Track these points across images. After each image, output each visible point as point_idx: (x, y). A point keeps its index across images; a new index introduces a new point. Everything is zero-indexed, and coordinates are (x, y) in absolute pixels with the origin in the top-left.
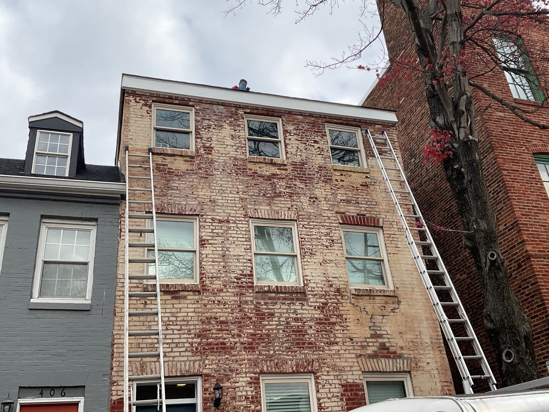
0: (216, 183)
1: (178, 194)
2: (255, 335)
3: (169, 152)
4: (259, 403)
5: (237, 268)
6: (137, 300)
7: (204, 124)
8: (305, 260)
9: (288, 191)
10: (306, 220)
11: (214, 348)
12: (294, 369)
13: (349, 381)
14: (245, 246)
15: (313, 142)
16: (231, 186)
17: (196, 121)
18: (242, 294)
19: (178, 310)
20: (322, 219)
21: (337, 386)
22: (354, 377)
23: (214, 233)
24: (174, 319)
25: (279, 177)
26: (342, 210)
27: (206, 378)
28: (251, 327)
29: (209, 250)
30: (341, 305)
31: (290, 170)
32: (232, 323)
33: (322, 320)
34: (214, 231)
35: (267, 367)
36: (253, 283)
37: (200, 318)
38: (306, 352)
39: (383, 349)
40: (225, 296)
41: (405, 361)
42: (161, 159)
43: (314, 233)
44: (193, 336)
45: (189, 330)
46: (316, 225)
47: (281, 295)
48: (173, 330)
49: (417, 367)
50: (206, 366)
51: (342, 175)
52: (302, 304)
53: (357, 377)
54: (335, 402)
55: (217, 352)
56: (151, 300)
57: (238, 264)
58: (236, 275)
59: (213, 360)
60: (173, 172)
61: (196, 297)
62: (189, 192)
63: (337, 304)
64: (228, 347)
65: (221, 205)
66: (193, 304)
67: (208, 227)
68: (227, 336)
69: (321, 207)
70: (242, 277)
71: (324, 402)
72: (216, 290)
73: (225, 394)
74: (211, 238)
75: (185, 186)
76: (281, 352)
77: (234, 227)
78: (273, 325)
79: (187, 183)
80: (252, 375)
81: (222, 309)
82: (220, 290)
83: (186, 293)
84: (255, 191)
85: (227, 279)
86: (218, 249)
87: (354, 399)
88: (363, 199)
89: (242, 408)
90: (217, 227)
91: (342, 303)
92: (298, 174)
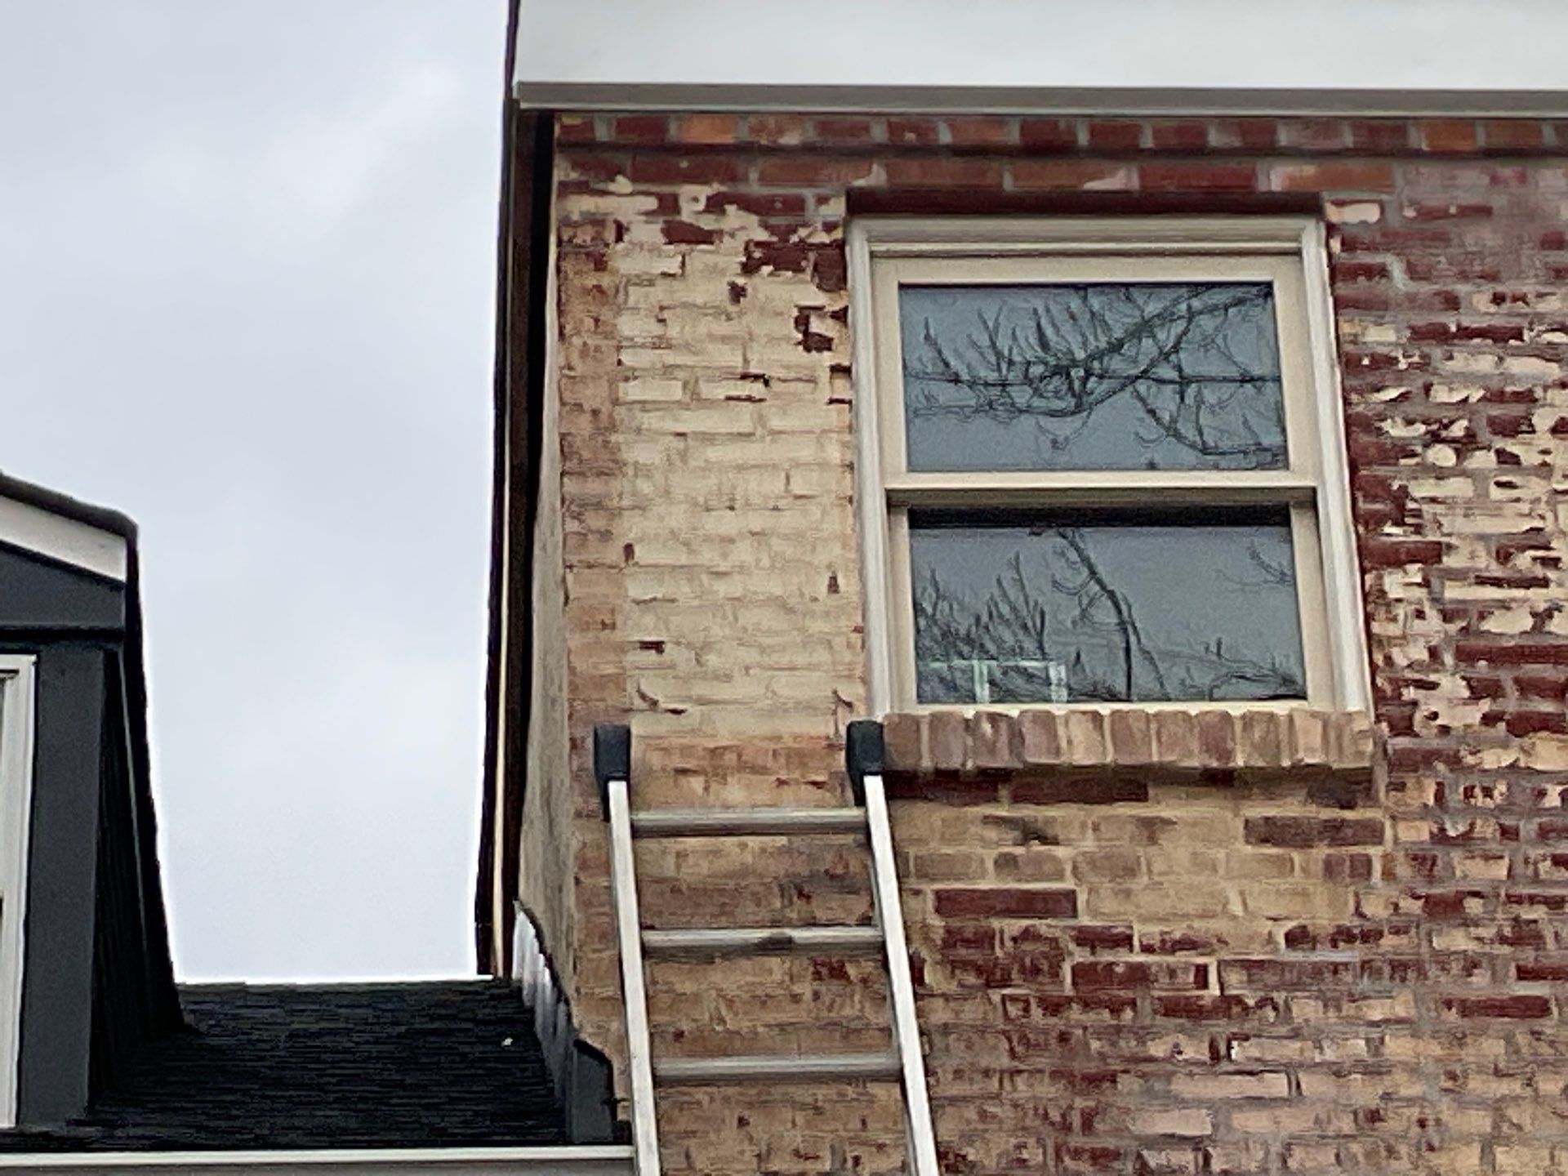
7: (1441, 395)
17: (1348, 363)
42: (992, 833)
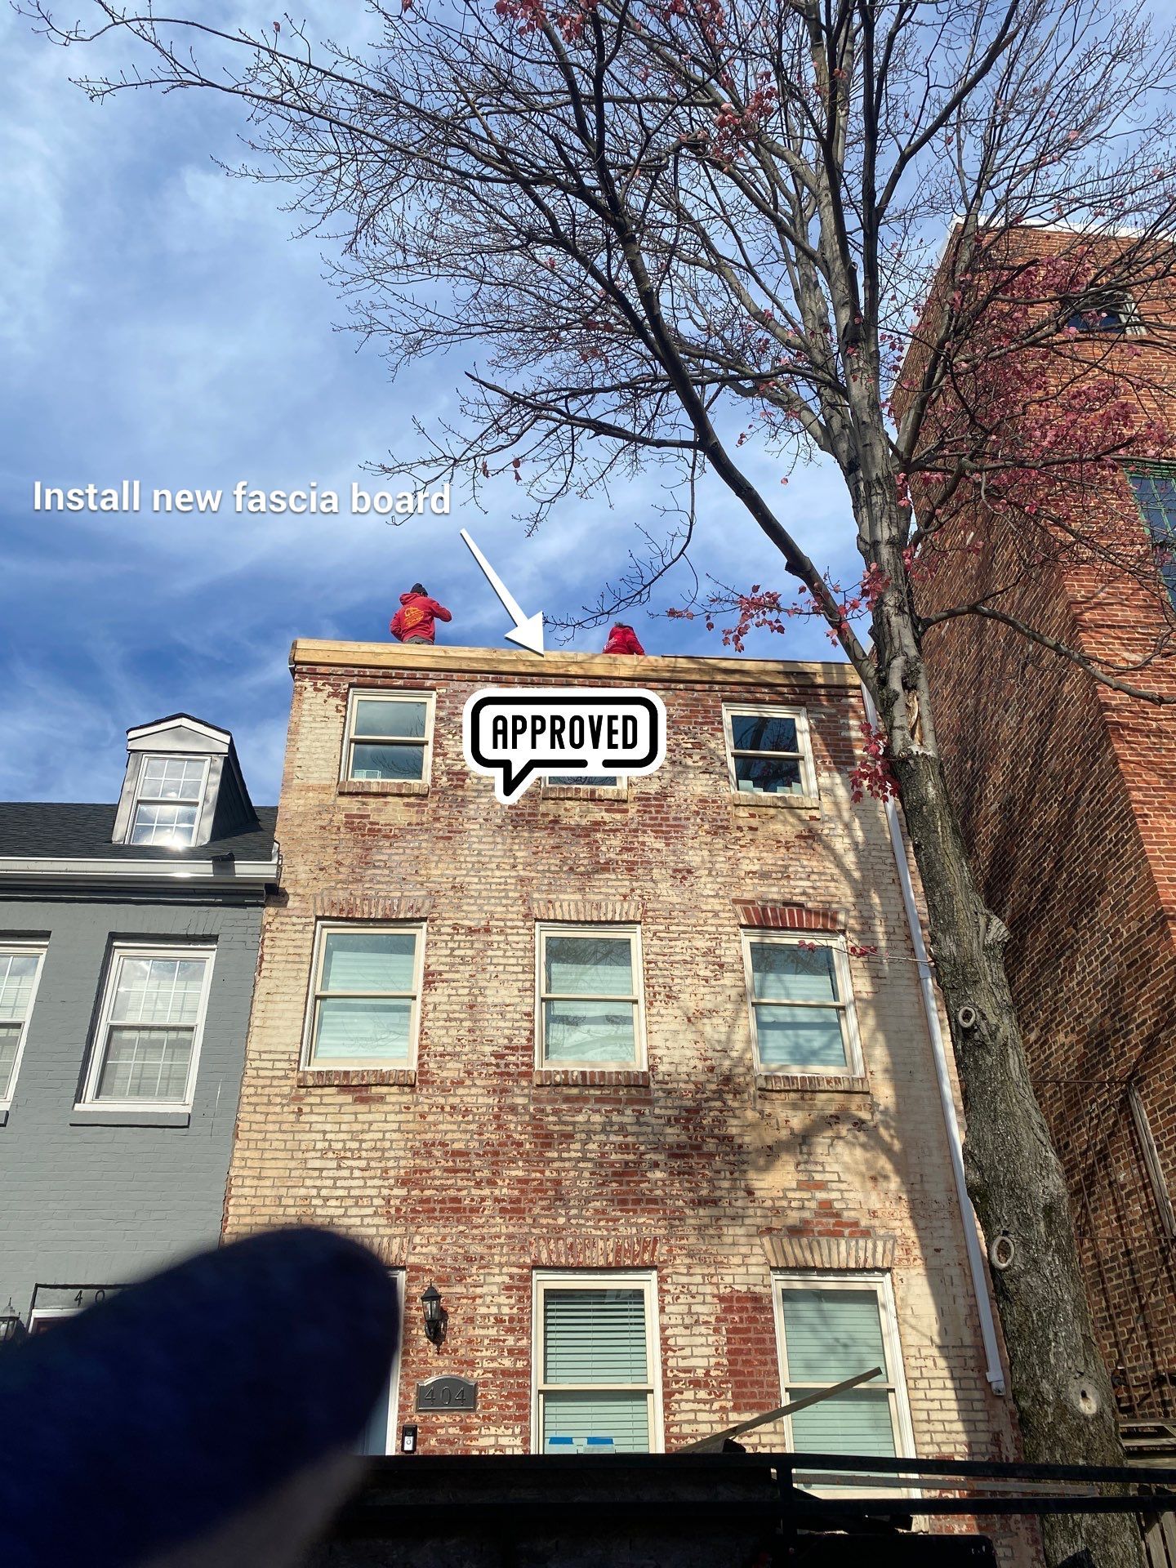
0: (468, 849)
1: (384, 876)
2: (526, 1181)
3: (374, 789)
4: (527, 1332)
5: (499, 1033)
6: (283, 1106)
8: (654, 1011)
9: (625, 857)
10: (662, 920)
11: (434, 1210)
12: (611, 1259)
13: (736, 1287)
14: (520, 984)
15: (689, 746)
16: (499, 853)
17: (437, 718)
18: (504, 1091)
19: (366, 1127)
20: (698, 918)
21: (709, 1299)
22: (751, 1280)
23: (455, 956)
24: (355, 1145)
25: (607, 828)
26: (748, 896)
27: (413, 1274)
28: (520, 1164)
29: (440, 995)
30: (731, 1114)
31: (634, 810)
32: (478, 1155)
33: (684, 1147)
34: (456, 953)
35: (550, 1252)
36: (530, 1065)
37: (409, 1144)
38: (641, 1220)
39: (827, 1215)
40: (468, 1095)
41: (880, 1244)
42: (357, 803)
43: (677, 950)
44: (392, 1182)
45: (386, 1170)
46: (685, 932)
47: (592, 1092)
48: (351, 1168)
49: (908, 1260)
50: (414, 1248)
51: (752, 816)
52: (639, 1111)
53: (758, 1279)
54: (701, 1335)
55: (442, 1218)
56: (311, 1105)
57: (502, 1024)
58: (496, 1048)
59: (431, 1235)
60: (379, 830)
61: (405, 1099)
62: (409, 871)
63: (721, 1111)
64: (465, 1209)
65: (476, 894)
66: (396, 1113)
67: (444, 944)
68: (466, 1183)
69: (699, 891)
70: (507, 1051)
71: (675, 1336)
72: (448, 1081)
73: (452, 1310)
74: (447, 968)
75: (403, 858)
76: (582, 1222)
77: (499, 942)
78: (569, 1159)
79: (408, 851)
80: (515, 1270)
81: (459, 1124)
82: (458, 1083)
83: (385, 1090)
84: (552, 861)
85: (475, 1057)
86: (461, 991)
87: (748, 1330)
88: (800, 869)
89: (486, 1342)
90: (462, 944)
91: (732, 1109)
92: (651, 819)
